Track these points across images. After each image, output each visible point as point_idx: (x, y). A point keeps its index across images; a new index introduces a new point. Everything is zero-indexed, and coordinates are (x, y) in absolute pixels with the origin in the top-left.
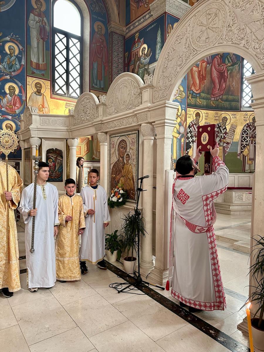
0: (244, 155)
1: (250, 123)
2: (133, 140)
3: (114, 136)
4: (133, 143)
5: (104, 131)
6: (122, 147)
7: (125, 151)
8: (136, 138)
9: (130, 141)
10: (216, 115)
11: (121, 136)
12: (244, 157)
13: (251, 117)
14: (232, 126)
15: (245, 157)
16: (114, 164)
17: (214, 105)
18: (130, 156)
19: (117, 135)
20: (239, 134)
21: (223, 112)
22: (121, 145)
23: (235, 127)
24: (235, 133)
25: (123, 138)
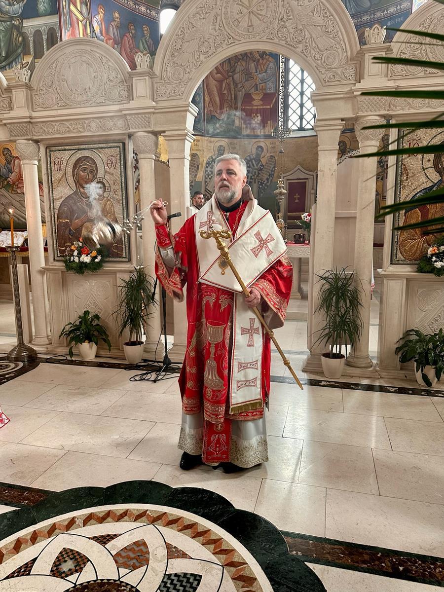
2: (110, 158)
3: (60, 148)
4: (112, 163)
5: (35, 138)
6: (85, 170)
7: (94, 177)
8: (119, 156)
9: (105, 159)
11: (79, 150)
16: (63, 199)
18: (107, 185)
19: (67, 148)
22: (80, 166)
25: (86, 153)
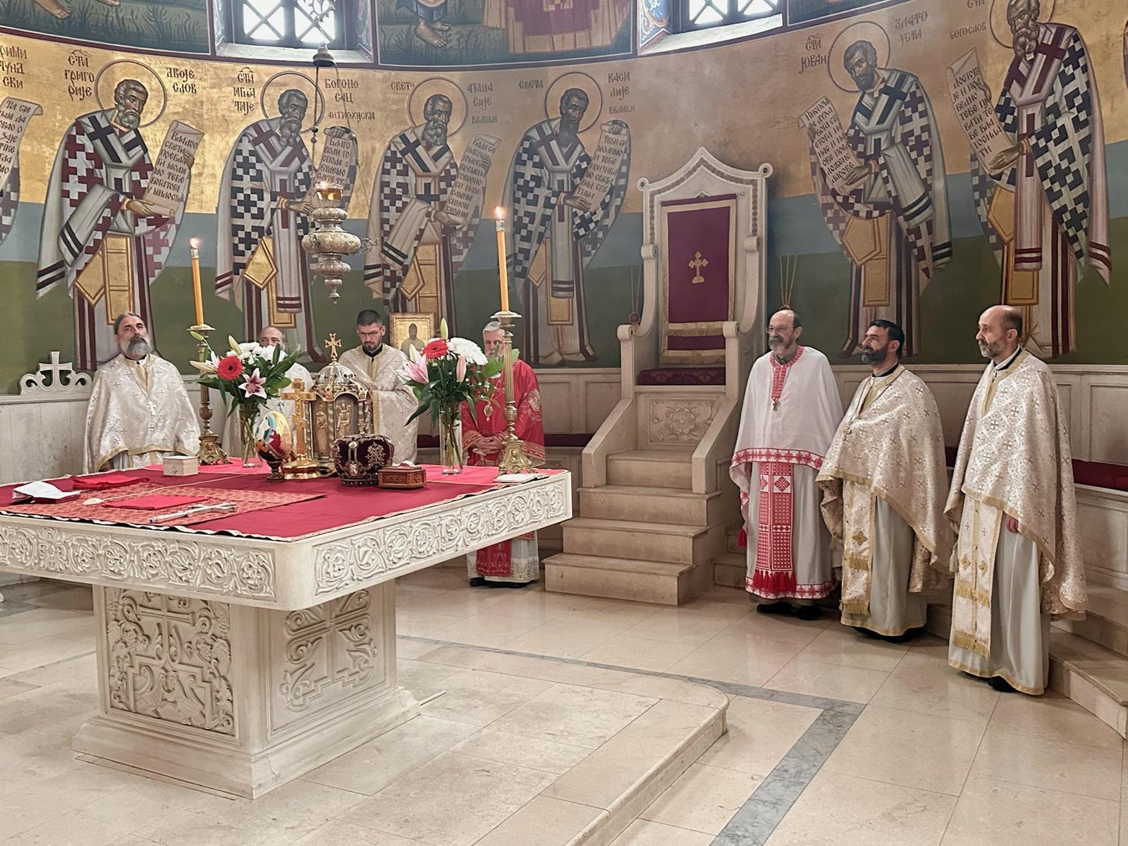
0: (249, 284)
1: (268, 121)
10: (75, 68)
12: (252, 292)
13: (270, 90)
14: (175, 132)
15: (259, 290)
17: (57, 12)
20: (214, 176)
21: (119, 56)
23: (192, 138)
24: (194, 171)
